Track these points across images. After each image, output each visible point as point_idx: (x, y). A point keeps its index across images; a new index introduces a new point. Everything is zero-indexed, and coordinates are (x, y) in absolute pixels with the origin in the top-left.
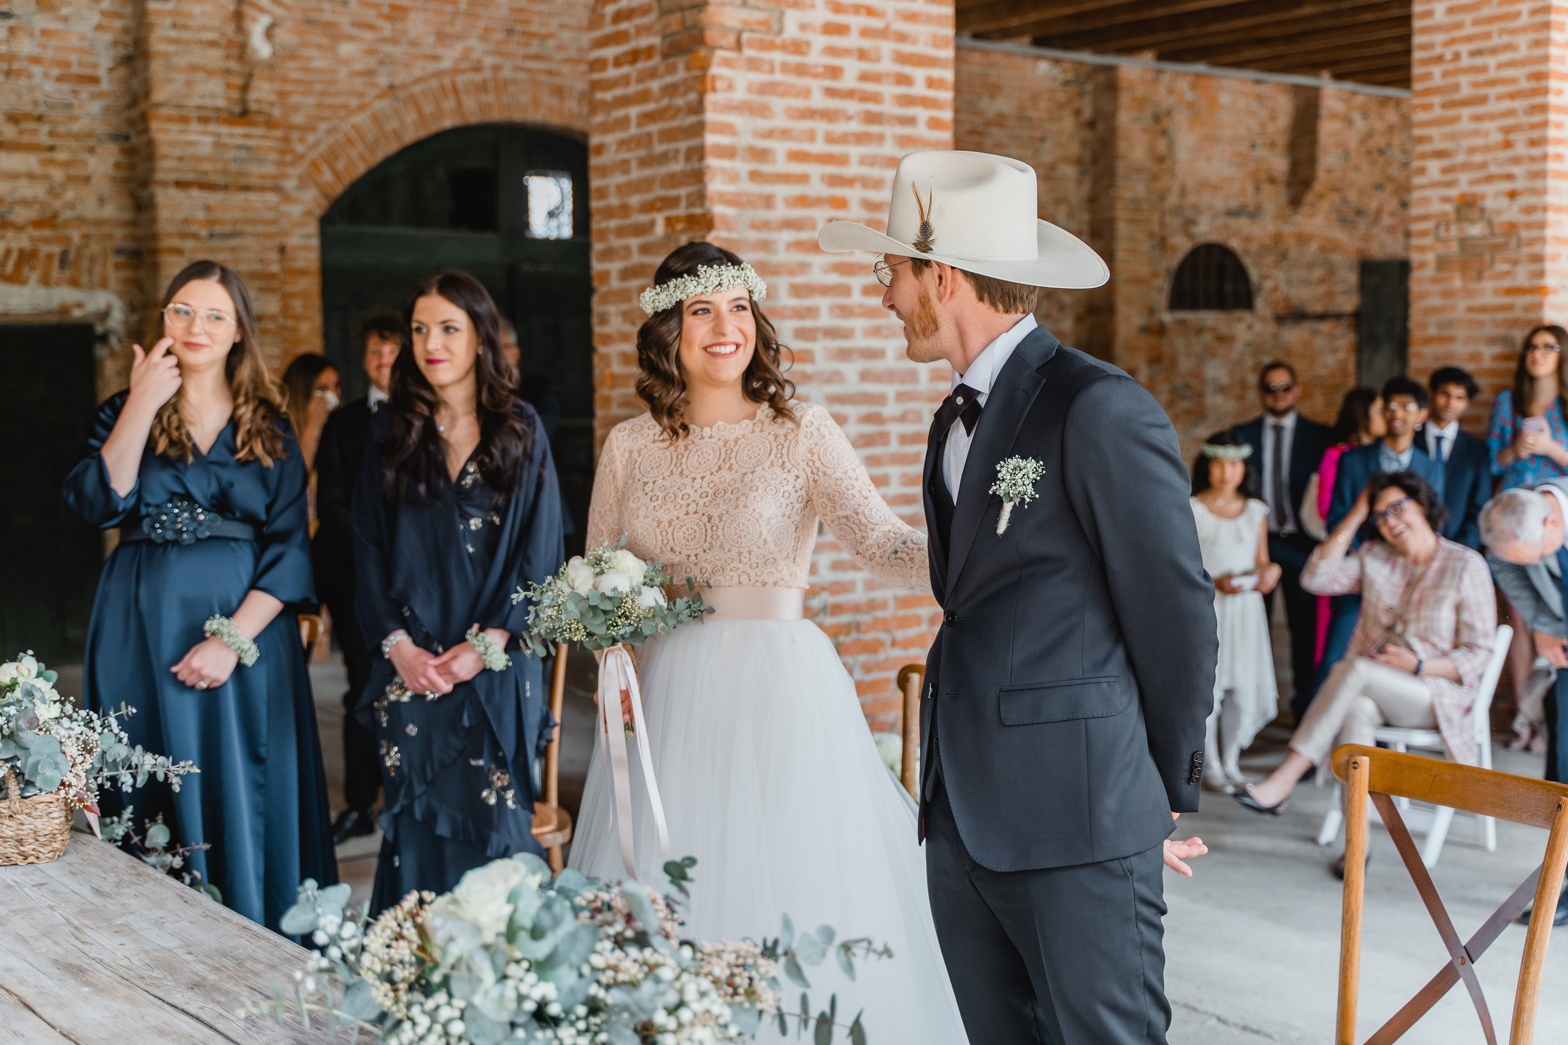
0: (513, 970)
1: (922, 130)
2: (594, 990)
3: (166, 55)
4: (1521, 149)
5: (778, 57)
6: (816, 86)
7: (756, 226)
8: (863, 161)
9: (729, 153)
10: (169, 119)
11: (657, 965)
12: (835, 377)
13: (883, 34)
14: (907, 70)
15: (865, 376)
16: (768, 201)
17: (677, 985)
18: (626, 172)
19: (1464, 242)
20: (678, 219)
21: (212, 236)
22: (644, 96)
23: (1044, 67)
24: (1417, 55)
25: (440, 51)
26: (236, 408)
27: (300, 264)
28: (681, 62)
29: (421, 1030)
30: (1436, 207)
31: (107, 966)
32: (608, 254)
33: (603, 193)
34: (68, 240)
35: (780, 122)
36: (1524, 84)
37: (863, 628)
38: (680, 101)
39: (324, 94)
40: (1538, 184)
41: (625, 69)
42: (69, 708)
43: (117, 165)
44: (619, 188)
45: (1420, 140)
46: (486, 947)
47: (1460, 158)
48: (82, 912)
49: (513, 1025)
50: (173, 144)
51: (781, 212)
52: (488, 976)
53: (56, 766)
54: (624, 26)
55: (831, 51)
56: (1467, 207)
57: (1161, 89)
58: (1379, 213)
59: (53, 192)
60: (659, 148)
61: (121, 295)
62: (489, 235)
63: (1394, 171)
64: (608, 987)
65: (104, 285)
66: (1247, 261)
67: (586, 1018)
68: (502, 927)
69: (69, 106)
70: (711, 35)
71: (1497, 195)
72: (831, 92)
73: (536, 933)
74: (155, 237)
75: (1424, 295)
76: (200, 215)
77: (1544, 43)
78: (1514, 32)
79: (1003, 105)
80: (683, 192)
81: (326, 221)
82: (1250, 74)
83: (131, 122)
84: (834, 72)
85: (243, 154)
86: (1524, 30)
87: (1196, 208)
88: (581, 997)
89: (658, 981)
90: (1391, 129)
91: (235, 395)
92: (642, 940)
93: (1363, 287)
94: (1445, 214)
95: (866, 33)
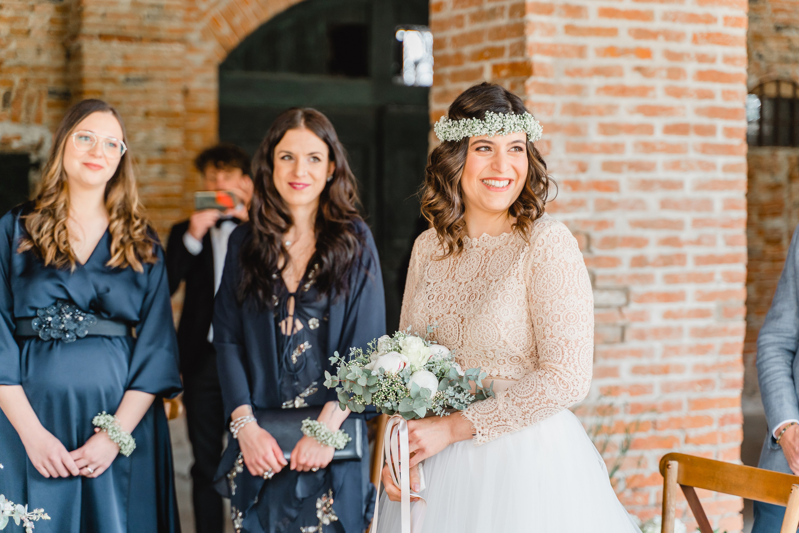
7: (570, 73)
8: (666, 17)
9: (547, 9)
12: (638, 205)
15: (665, 204)
16: (581, 51)
18: (461, 26)
20: (502, 66)
21: (128, 80)
27: (200, 105)
34: (11, 83)
37: (659, 425)
43: (52, 21)
44: (455, 40)
50: (98, 3)
51: (592, 60)
60: (488, 6)
62: (363, 82)
65: (38, 120)
74: (81, 81)
76: (119, 63)
80: (507, 43)
81: (223, 68)
85: (155, 12)
91: (109, 212)
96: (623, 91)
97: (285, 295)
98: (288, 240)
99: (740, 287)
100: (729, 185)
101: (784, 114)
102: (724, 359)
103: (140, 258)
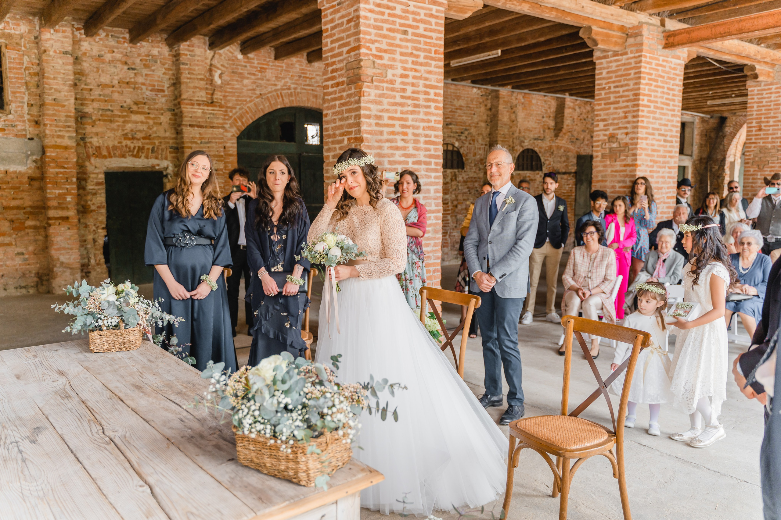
0: (277, 393)
1: (432, 110)
2: (304, 400)
3: (186, 83)
4: (630, 119)
5: (385, 85)
6: (398, 95)
7: (377, 141)
8: (413, 120)
9: (369, 117)
10: (187, 104)
11: (326, 392)
13: (420, 78)
14: (428, 90)
16: (381, 133)
17: (332, 399)
18: (335, 123)
19: (610, 149)
20: (352, 138)
21: (201, 143)
22: (341, 98)
23: (475, 90)
24: (596, 87)
25: (277, 83)
26: (203, 201)
27: (231, 152)
28: (353, 87)
29: (245, 413)
30: (602, 138)
31: (150, 386)
32: (329, 150)
33: (327, 130)
34: (155, 144)
35: (386, 107)
36: (631, 97)
38: (353, 100)
39: (238, 96)
40: (635, 130)
41: (335, 89)
42: (142, 299)
43: (170, 119)
44: (332, 128)
45: (597, 115)
46: (268, 386)
47: (610, 122)
48: (143, 367)
49: (277, 412)
50: (189, 112)
51: (386, 136)
52: (267, 395)
53: (135, 319)
54: (334, 74)
55: (403, 83)
56: (612, 137)
57: (513, 98)
58: (584, 139)
59: (149, 128)
60: (346, 115)
61: (172, 162)
62: (293, 143)
63: (589, 126)
64: (309, 400)
65: (166, 159)
66: (540, 155)
67: (302, 409)
68: (272, 379)
69: (155, 99)
70: (363, 78)
71: (622, 133)
72: (402, 97)
73: (283, 382)
74: (183, 143)
75: (597, 167)
76: (198, 136)
77: (639, 83)
78: (629, 80)
79: (461, 103)
80: (353, 129)
81: (239, 138)
82: (542, 94)
83: (175, 105)
84: (404, 90)
85: (212, 116)
86: (632, 79)
87: (524, 137)
88: (300, 402)
89: (325, 398)
90: (588, 112)
91: (204, 196)
92: (321, 383)
93: (578, 163)
94: (605, 140)
95: (414, 77)
96: (397, 148)
97: (273, 226)
98: (273, 205)
99: (440, 222)
100: (436, 184)
101: (449, 157)
102: (434, 248)
103: (216, 214)
